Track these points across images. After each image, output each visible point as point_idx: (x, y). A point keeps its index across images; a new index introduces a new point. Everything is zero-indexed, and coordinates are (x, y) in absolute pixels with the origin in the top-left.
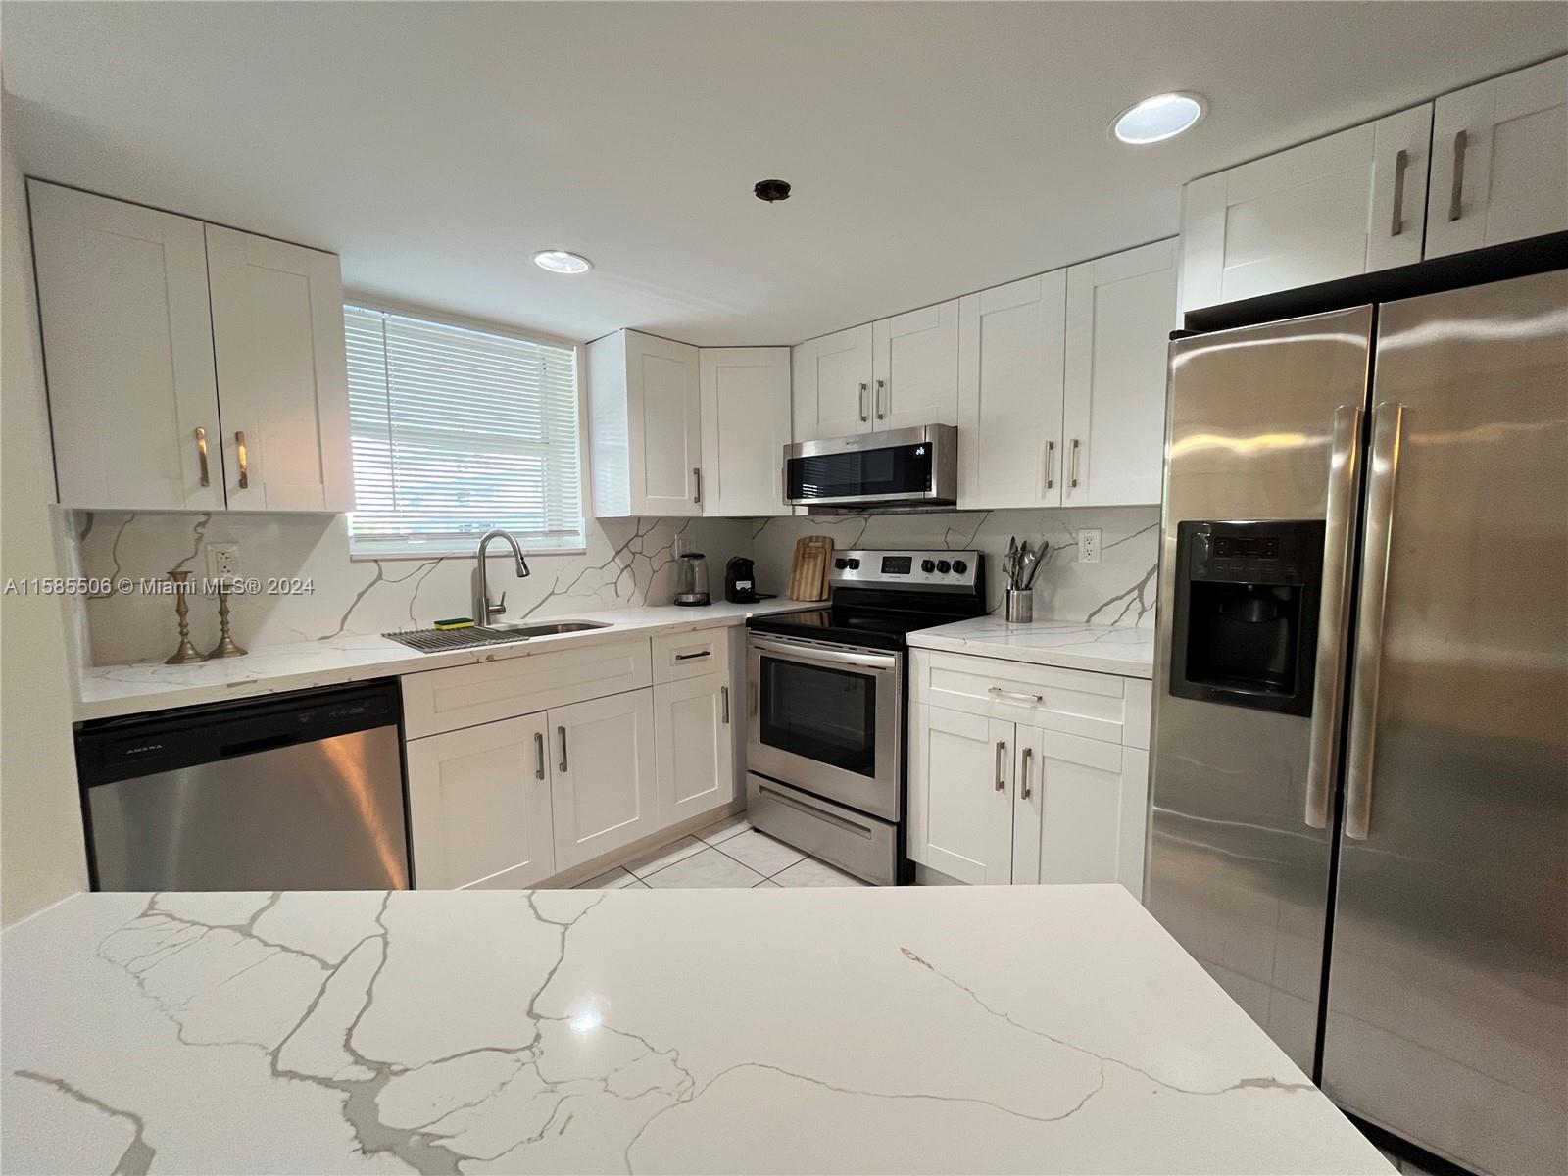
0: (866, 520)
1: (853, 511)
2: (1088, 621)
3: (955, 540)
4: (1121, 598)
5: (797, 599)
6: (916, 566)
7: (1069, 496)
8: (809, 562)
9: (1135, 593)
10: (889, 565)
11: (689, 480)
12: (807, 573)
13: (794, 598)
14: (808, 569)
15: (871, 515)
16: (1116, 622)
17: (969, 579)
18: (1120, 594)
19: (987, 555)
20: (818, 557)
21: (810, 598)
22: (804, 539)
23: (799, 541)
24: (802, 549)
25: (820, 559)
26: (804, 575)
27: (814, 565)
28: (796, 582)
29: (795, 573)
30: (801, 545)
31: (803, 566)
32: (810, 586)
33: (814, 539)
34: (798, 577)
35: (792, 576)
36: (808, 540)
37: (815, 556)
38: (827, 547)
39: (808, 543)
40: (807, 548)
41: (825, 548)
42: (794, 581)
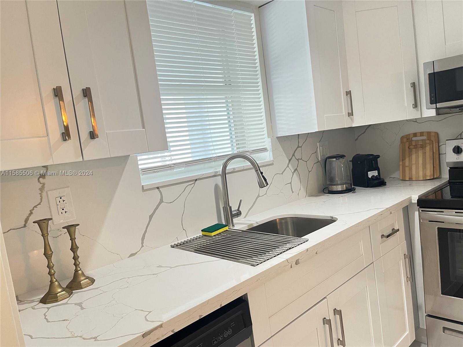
5: (411, 180)
8: (417, 153)
12: (417, 160)
13: (407, 179)
14: (417, 157)
20: (425, 147)
21: (423, 178)
22: (407, 135)
23: (402, 138)
24: (408, 143)
25: (428, 148)
26: (414, 161)
27: (423, 153)
28: (406, 168)
29: (404, 161)
30: (405, 140)
31: (412, 155)
32: (422, 170)
33: (419, 134)
34: (407, 164)
35: (401, 163)
36: (412, 136)
37: (423, 147)
38: (433, 138)
39: (412, 138)
40: (413, 142)
41: (431, 140)
42: (404, 167)
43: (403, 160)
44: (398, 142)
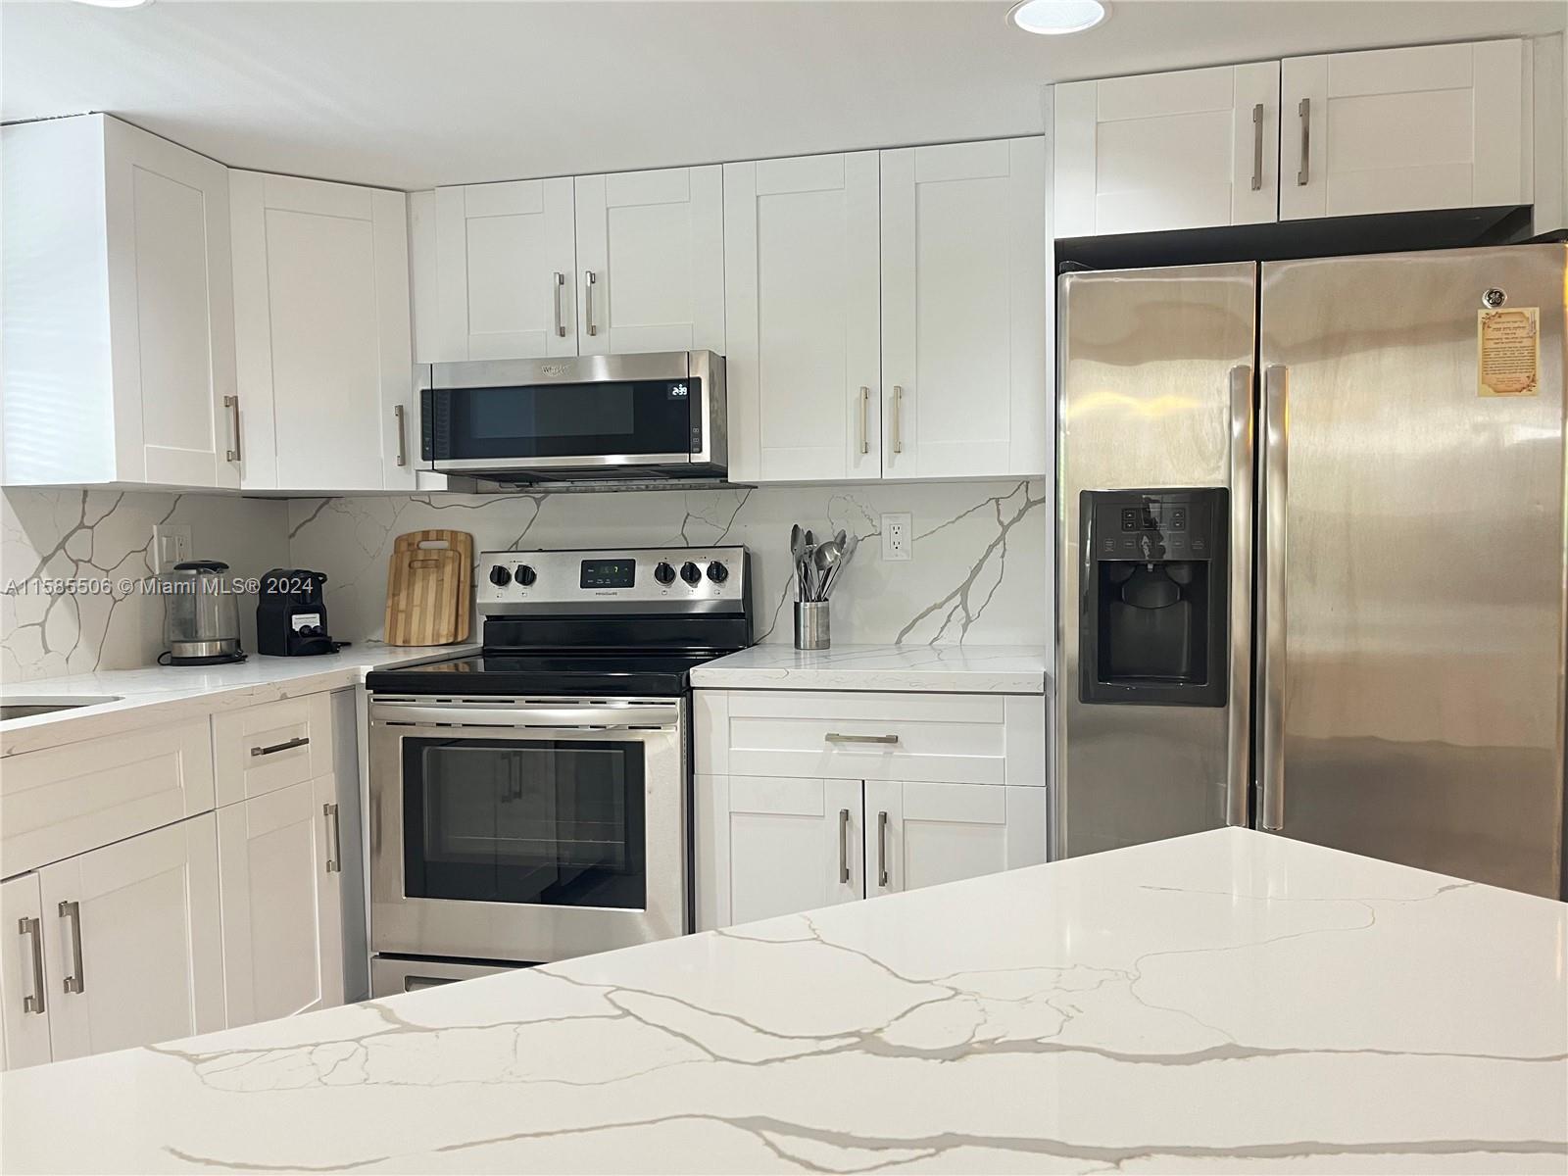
0: (538, 502)
1: (512, 487)
2: (899, 641)
3: (698, 533)
4: (940, 606)
5: (406, 644)
6: (644, 573)
7: (891, 465)
8: (425, 579)
9: (958, 599)
10: (593, 574)
11: (215, 415)
12: (424, 597)
13: (400, 642)
14: (425, 590)
15: (547, 492)
16: (935, 639)
17: (733, 590)
18: (939, 601)
19: (755, 554)
20: (444, 567)
21: (433, 641)
22: (409, 535)
23: (398, 540)
24: (409, 553)
25: (448, 569)
26: (417, 600)
27: (438, 581)
28: (400, 614)
29: (396, 598)
30: (404, 546)
31: (414, 585)
32: (432, 619)
33: (433, 536)
34: (402, 605)
35: (390, 603)
36: (419, 538)
37: (439, 566)
38: (461, 548)
39: (420, 542)
40: (420, 551)
41: (456, 551)
42: (395, 611)
43: (394, 595)
44: (389, 550)
